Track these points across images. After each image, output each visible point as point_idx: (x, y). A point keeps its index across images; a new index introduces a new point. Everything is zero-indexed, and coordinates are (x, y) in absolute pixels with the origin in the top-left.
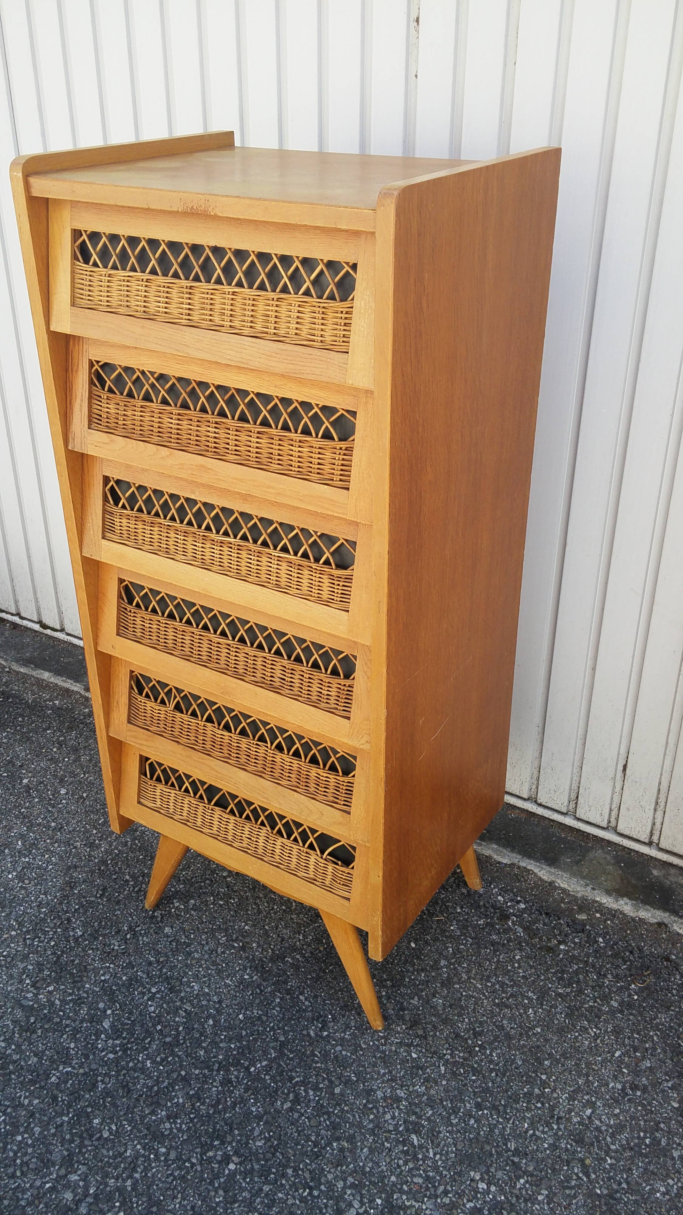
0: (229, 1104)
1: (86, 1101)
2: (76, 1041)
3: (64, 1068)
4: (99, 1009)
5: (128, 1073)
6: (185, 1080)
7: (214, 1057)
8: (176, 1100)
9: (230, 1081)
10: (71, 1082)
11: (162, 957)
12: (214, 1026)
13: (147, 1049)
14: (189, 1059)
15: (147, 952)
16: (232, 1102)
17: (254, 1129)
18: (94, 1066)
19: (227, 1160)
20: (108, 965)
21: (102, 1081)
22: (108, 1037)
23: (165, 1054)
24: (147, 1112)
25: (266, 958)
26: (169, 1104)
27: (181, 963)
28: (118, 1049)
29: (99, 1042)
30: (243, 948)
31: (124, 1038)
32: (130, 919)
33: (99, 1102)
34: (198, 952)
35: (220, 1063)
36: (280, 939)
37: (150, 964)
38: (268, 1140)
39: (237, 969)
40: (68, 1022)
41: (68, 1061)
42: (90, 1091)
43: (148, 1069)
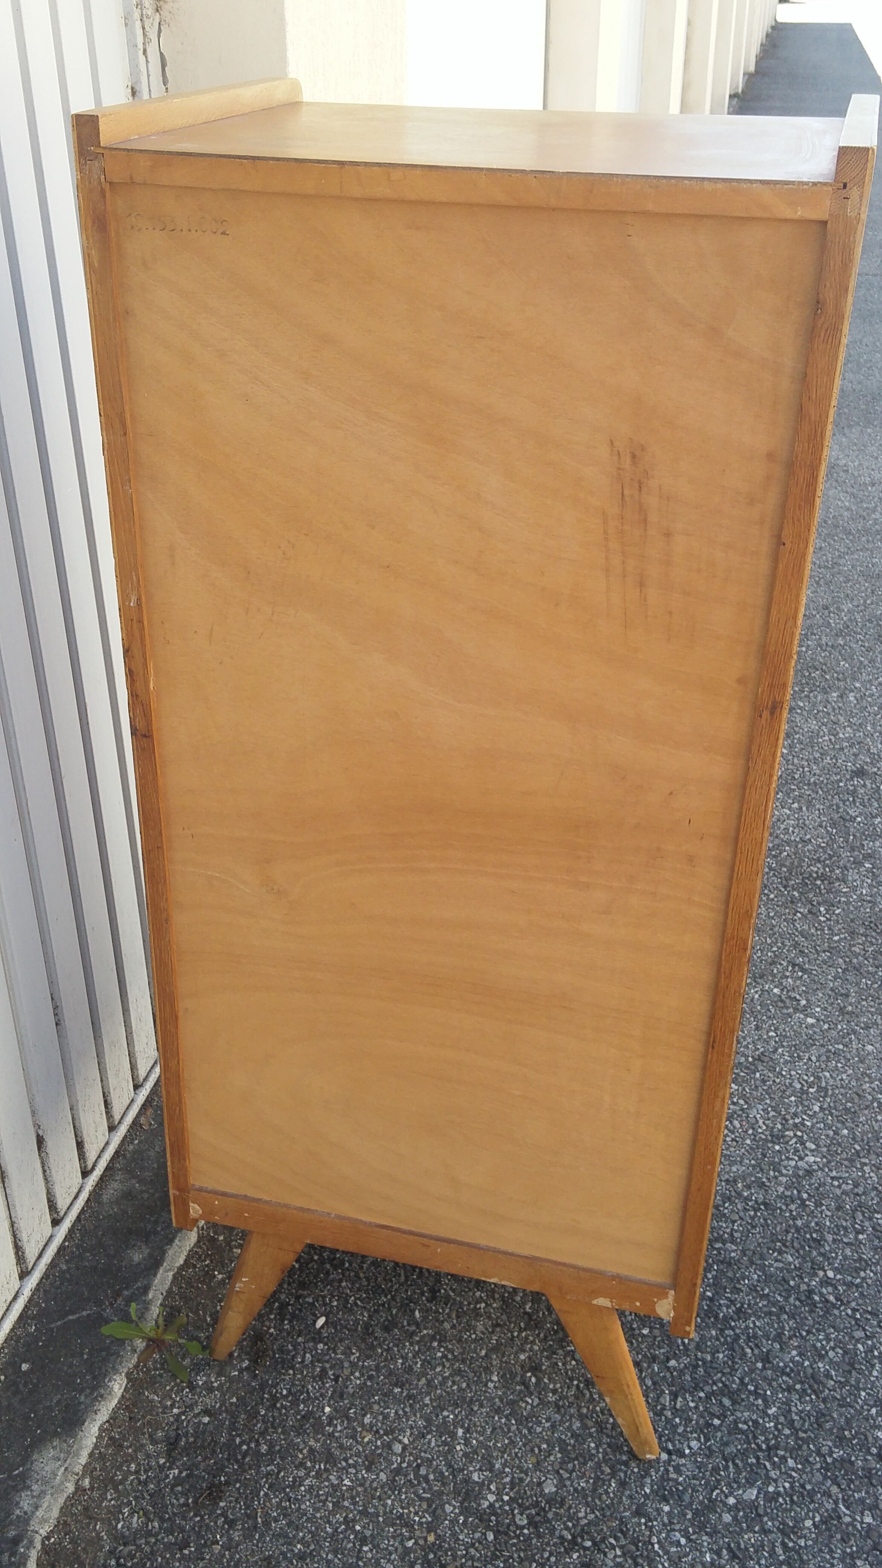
0: (765, 1303)
1: (866, 1460)
2: (798, 1521)
3: (845, 1515)
4: (735, 1518)
5: (800, 1429)
6: (766, 1359)
7: (718, 1339)
8: (797, 1358)
9: (739, 1311)
10: (856, 1495)
11: (602, 1472)
12: (676, 1357)
13: (755, 1422)
14: (737, 1367)
15: (604, 1497)
16: (761, 1300)
17: (777, 1268)
18: (818, 1477)
19: (826, 1282)
20: (656, 1546)
21: (831, 1456)
22: (768, 1480)
23: (748, 1398)
24: (833, 1383)
25: (538, 1335)
26: (807, 1363)
27: (600, 1441)
28: (776, 1459)
29: (781, 1489)
30: (536, 1369)
31: (758, 1458)
32: (553, 1559)
33: (857, 1444)
34: (571, 1425)
35: (722, 1330)
36: (498, 1329)
37: (623, 1484)
38: (780, 1252)
39: (574, 1363)
40: (779, 1551)
41: (833, 1515)
42: (852, 1463)
43: (779, 1408)
